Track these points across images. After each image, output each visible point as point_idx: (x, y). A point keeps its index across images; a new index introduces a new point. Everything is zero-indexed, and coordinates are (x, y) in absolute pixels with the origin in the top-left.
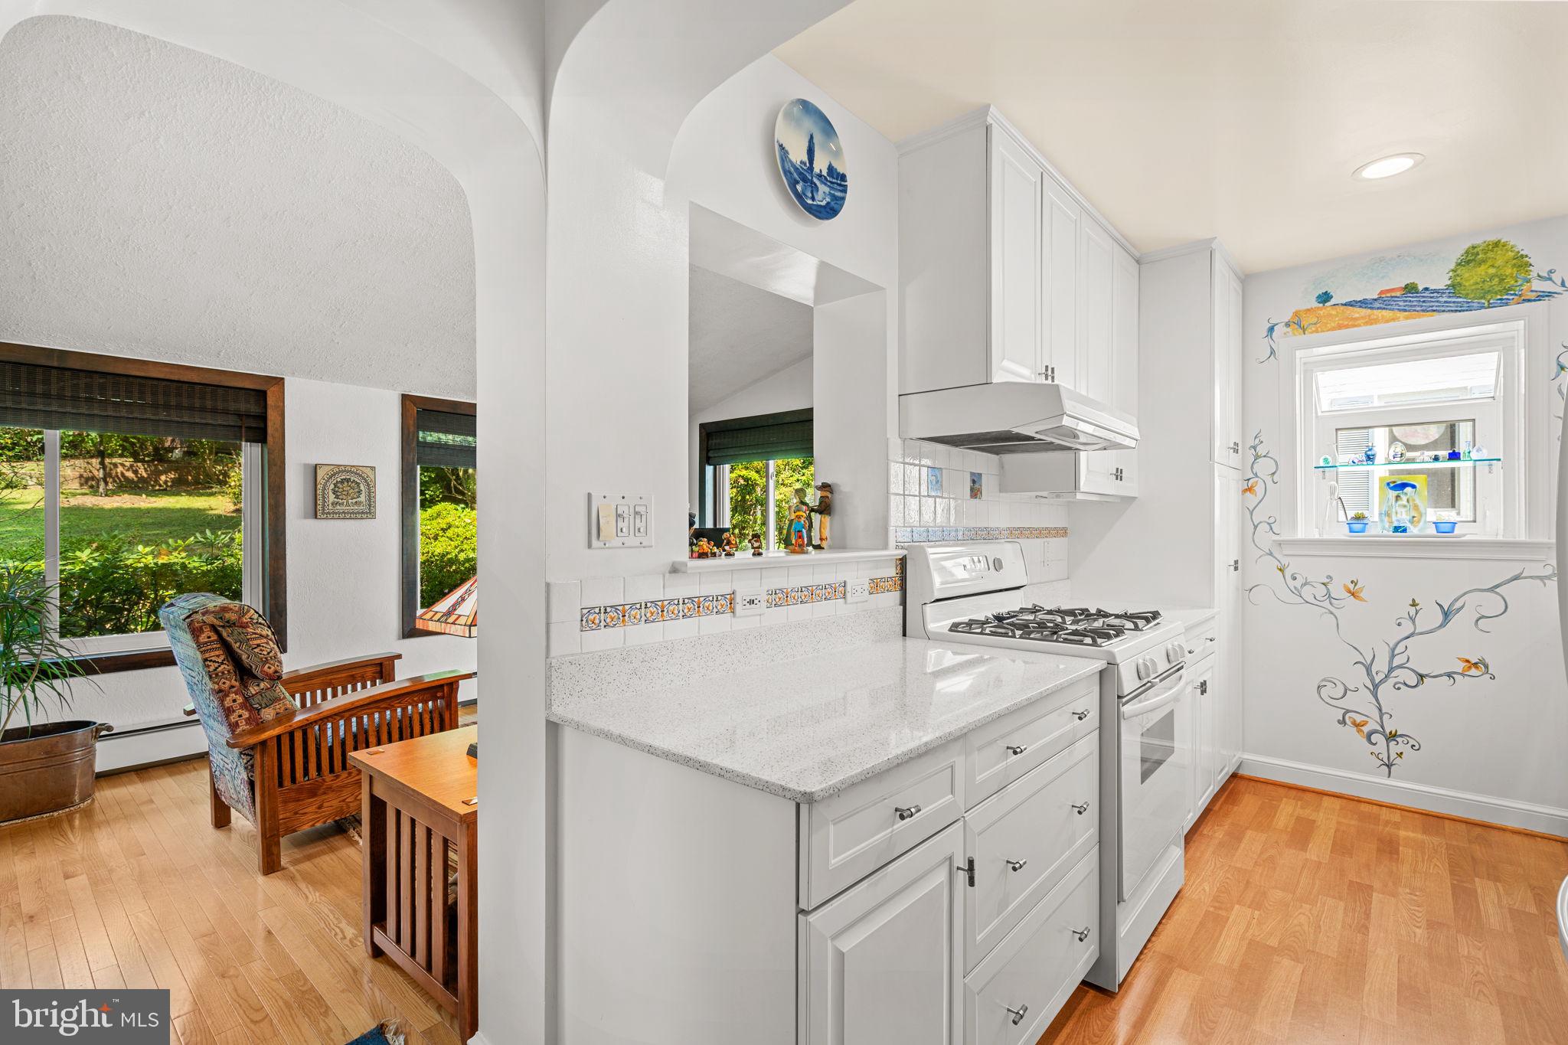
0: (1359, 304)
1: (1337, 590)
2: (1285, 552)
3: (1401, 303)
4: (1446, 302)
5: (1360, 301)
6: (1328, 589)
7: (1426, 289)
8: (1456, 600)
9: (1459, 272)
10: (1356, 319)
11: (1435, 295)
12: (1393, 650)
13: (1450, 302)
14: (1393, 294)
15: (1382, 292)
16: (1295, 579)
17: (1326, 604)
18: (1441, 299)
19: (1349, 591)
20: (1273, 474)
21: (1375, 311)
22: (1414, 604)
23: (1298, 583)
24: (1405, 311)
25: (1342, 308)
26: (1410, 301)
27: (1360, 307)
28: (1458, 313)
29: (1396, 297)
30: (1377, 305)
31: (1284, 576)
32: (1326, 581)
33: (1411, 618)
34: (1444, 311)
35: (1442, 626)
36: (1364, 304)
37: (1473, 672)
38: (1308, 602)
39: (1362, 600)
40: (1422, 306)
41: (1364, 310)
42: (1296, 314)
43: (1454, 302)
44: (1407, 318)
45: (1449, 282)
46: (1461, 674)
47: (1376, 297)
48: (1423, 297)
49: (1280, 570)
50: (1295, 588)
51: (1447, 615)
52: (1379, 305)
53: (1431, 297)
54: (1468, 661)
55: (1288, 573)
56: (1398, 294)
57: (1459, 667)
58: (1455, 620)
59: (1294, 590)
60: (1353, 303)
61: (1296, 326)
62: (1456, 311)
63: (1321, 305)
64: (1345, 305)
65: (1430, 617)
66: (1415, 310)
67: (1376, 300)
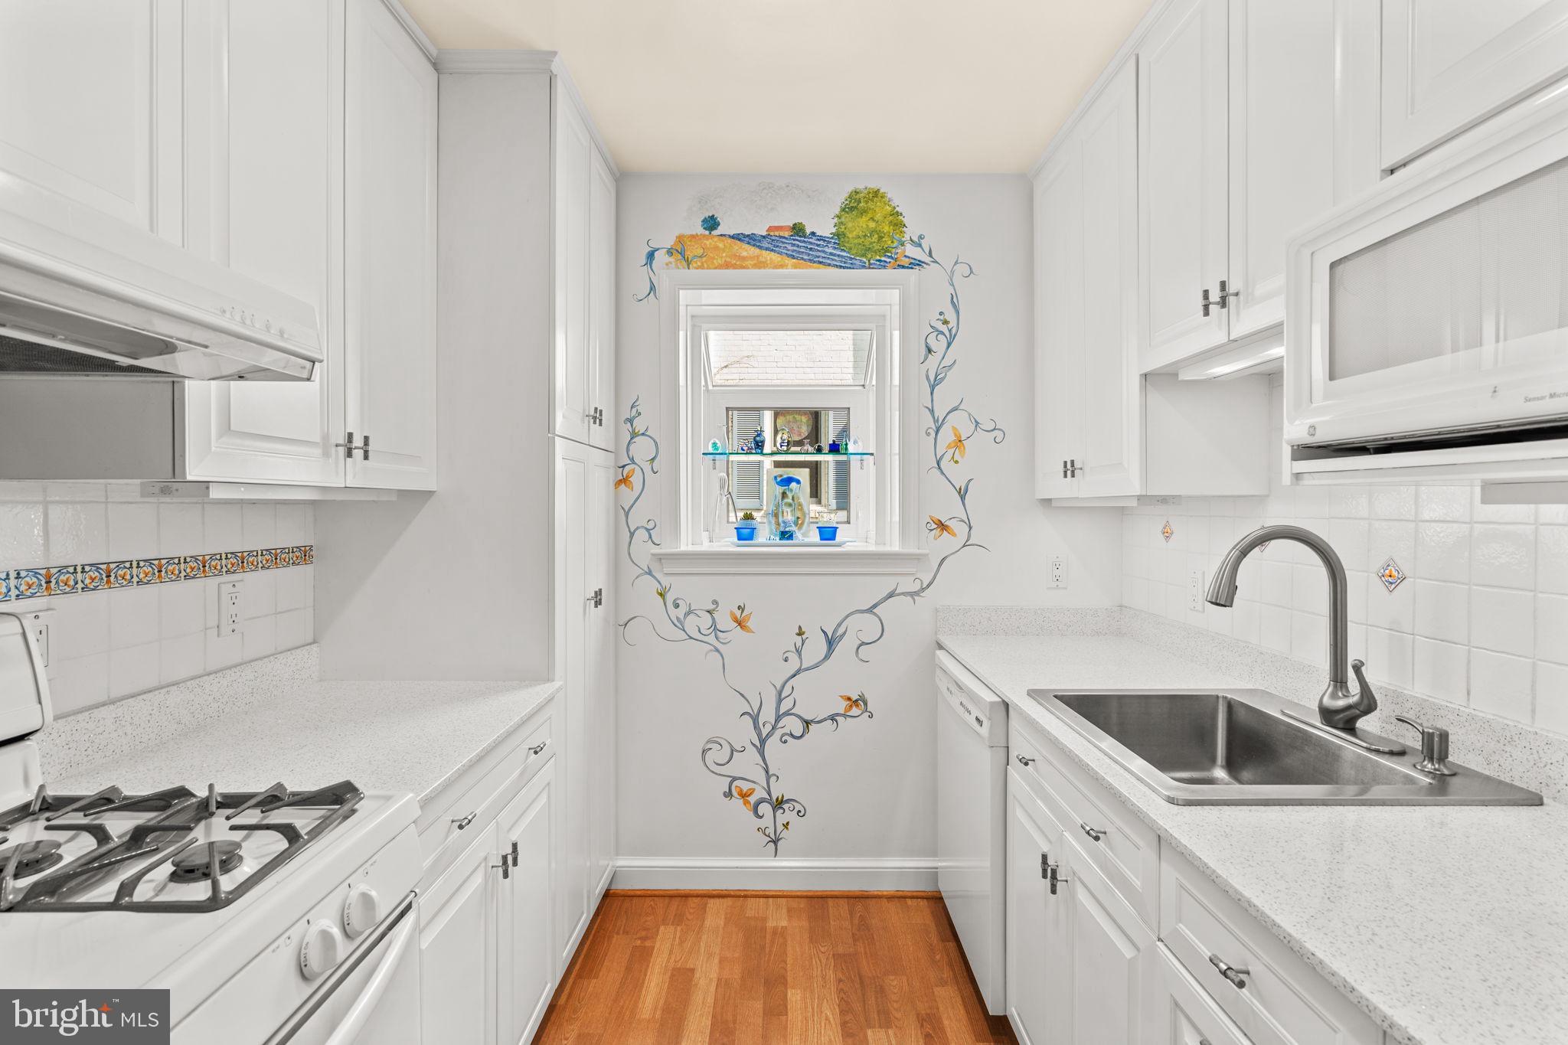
0: (747, 239)
1: (725, 622)
2: (666, 570)
3: (789, 247)
4: (831, 254)
5: (748, 236)
6: (713, 619)
7: (813, 234)
8: (839, 625)
9: (843, 220)
10: (744, 259)
11: (821, 243)
12: (780, 693)
13: (834, 255)
14: (782, 234)
15: (770, 229)
16: (677, 606)
17: (711, 639)
18: (826, 249)
19: (736, 620)
20: (653, 459)
21: (764, 252)
22: (800, 633)
23: (681, 612)
24: (793, 257)
25: (730, 240)
26: (798, 246)
27: (749, 243)
28: (842, 270)
29: (784, 238)
30: (765, 244)
31: (665, 604)
32: (711, 607)
33: (797, 651)
34: (829, 265)
35: (827, 657)
36: (751, 239)
37: (855, 711)
38: (691, 638)
39: (749, 631)
40: (809, 255)
41: (753, 248)
42: (680, 239)
43: (839, 256)
44: (795, 267)
45: (834, 230)
46: (844, 716)
47: (764, 234)
48: (811, 243)
49: (661, 594)
50: (678, 618)
51: (831, 643)
52: (767, 245)
53: (818, 245)
54: (849, 699)
55: (670, 598)
56: (786, 234)
57: (841, 706)
58: (839, 649)
59: (676, 622)
60: (740, 236)
61: (680, 257)
62: (841, 267)
63: (707, 232)
64: (733, 237)
65: (816, 647)
66: (802, 259)
67: (764, 237)
